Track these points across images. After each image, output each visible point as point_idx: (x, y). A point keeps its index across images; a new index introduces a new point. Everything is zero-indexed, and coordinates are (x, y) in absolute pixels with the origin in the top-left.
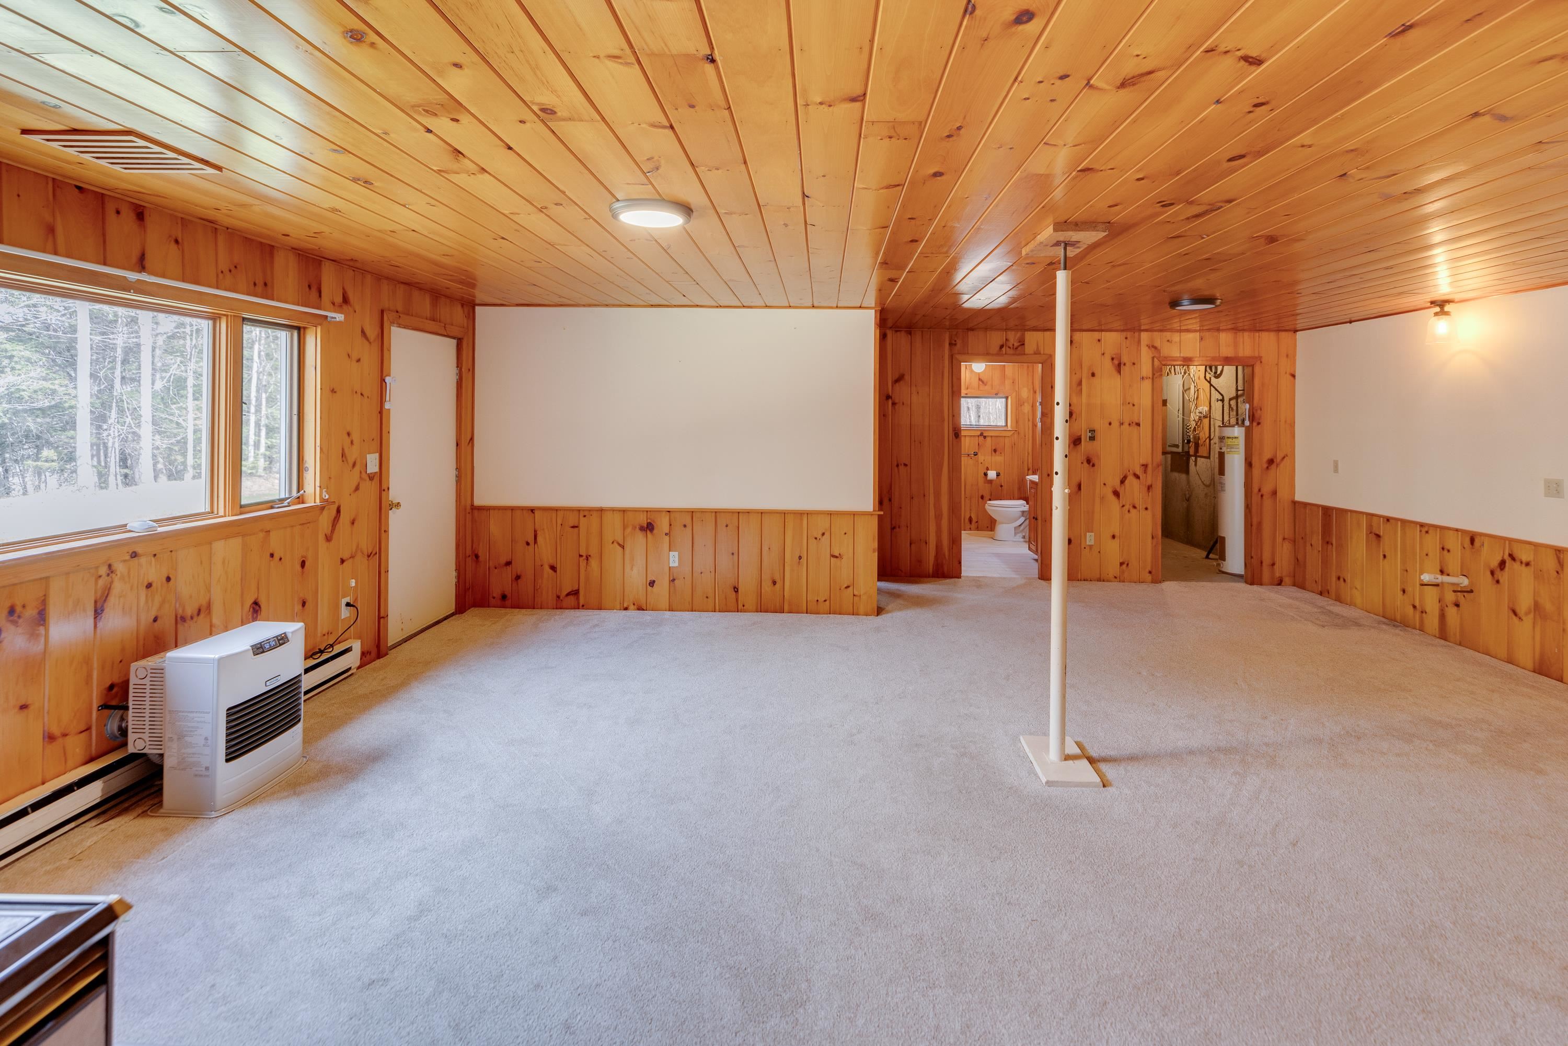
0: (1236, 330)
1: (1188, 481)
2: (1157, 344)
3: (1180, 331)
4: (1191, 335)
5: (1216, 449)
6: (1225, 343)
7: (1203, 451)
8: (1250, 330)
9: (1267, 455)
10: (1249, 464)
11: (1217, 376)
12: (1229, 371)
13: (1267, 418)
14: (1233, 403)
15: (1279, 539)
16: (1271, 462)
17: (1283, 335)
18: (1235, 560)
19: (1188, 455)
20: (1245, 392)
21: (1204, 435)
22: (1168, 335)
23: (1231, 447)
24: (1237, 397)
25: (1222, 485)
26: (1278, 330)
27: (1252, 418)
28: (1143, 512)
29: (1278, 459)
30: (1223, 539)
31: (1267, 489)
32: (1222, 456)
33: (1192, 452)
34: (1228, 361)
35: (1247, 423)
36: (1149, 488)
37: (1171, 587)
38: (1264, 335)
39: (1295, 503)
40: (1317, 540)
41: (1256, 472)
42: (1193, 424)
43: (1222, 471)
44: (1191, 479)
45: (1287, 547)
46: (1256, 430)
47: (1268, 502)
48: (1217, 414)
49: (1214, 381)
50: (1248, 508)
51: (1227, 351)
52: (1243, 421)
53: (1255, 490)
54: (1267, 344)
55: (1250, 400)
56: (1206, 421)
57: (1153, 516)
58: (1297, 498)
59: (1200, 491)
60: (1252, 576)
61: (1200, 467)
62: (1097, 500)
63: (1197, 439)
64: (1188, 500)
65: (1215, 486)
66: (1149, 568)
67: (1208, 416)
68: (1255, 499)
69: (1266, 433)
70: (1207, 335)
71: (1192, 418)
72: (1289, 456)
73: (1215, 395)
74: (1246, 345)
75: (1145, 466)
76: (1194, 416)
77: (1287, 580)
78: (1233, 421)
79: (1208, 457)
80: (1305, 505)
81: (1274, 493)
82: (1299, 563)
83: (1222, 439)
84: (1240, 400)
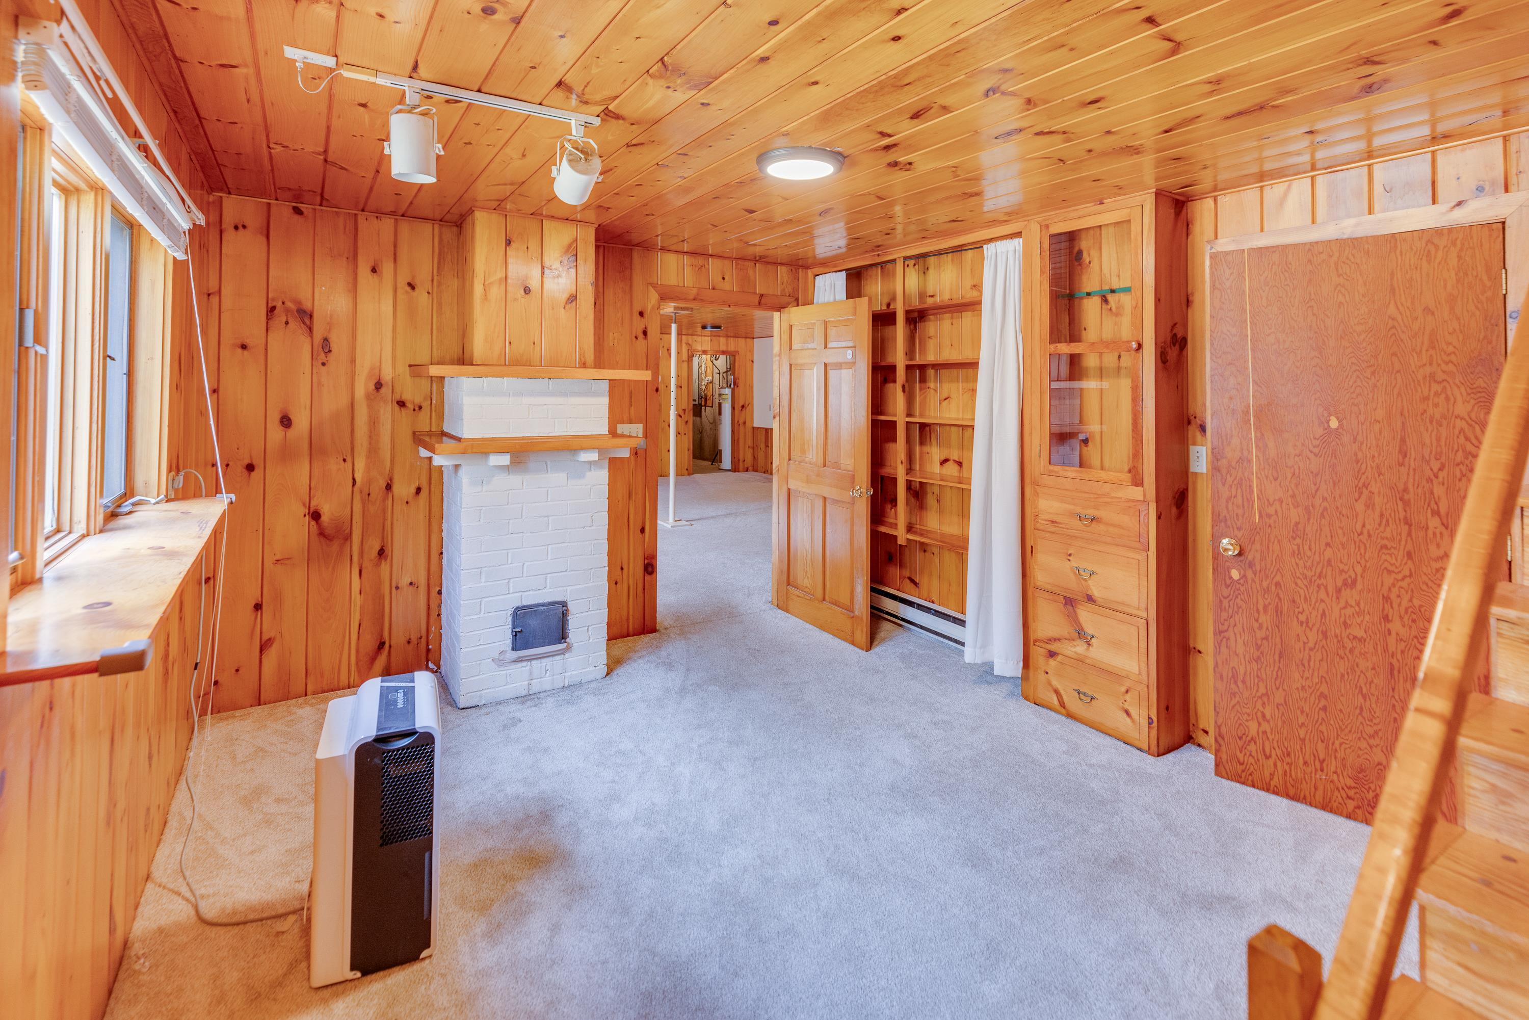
0: (727, 336)
1: (701, 422)
2: (690, 342)
3: (701, 336)
4: (706, 338)
5: (716, 402)
6: (722, 344)
7: (709, 403)
8: (734, 337)
9: (741, 404)
10: (733, 408)
11: (717, 360)
12: (722, 358)
13: (741, 385)
14: (725, 375)
15: (747, 447)
16: (743, 407)
17: (748, 340)
18: (727, 462)
19: (700, 405)
20: (731, 369)
21: (709, 394)
22: (695, 337)
23: (724, 399)
24: (727, 372)
25: (720, 420)
26: (746, 338)
27: (735, 383)
28: (683, 436)
29: (746, 405)
30: (721, 451)
31: (741, 422)
32: (720, 404)
33: (703, 404)
34: (723, 353)
35: (732, 386)
36: (687, 422)
37: (697, 476)
38: (740, 339)
39: (753, 428)
40: (763, 446)
41: (737, 412)
42: (704, 387)
43: (720, 414)
44: (703, 420)
45: (750, 450)
46: (736, 389)
47: (741, 427)
48: (716, 381)
49: (715, 362)
50: (733, 431)
51: (723, 348)
52: (730, 385)
53: (736, 422)
54: (740, 345)
55: (733, 374)
56: (711, 385)
57: (689, 438)
58: (755, 426)
59: (707, 427)
60: (735, 469)
61: (707, 413)
62: (660, 430)
63: (706, 396)
64: (701, 433)
65: (716, 423)
66: (686, 467)
67: (712, 382)
68: (736, 426)
69: (740, 391)
70: (714, 338)
71: (703, 382)
72: (751, 404)
73: (716, 371)
74: (732, 345)
75: (684, 410)
76: (704, 383)
77: (750, 468)
78: (725, 385)
79: (712, 407)
80: (758, 428)
81: (744, 423)
82: (755, 459)
83: (720, 395)
84: (729, 373)
